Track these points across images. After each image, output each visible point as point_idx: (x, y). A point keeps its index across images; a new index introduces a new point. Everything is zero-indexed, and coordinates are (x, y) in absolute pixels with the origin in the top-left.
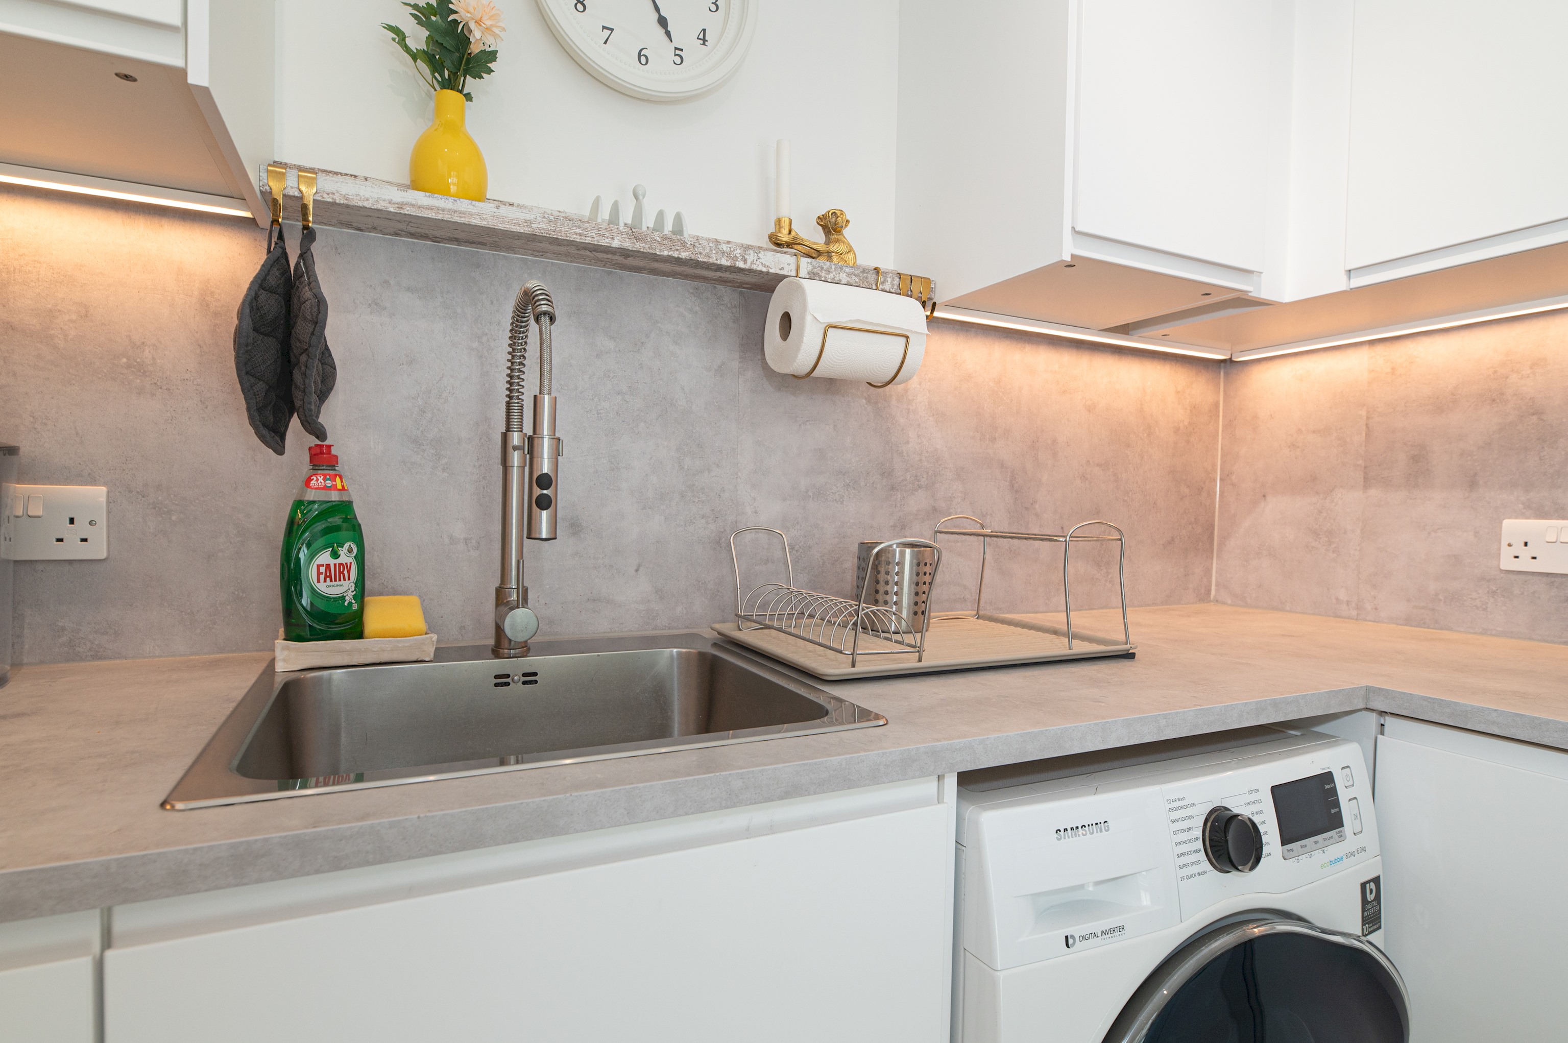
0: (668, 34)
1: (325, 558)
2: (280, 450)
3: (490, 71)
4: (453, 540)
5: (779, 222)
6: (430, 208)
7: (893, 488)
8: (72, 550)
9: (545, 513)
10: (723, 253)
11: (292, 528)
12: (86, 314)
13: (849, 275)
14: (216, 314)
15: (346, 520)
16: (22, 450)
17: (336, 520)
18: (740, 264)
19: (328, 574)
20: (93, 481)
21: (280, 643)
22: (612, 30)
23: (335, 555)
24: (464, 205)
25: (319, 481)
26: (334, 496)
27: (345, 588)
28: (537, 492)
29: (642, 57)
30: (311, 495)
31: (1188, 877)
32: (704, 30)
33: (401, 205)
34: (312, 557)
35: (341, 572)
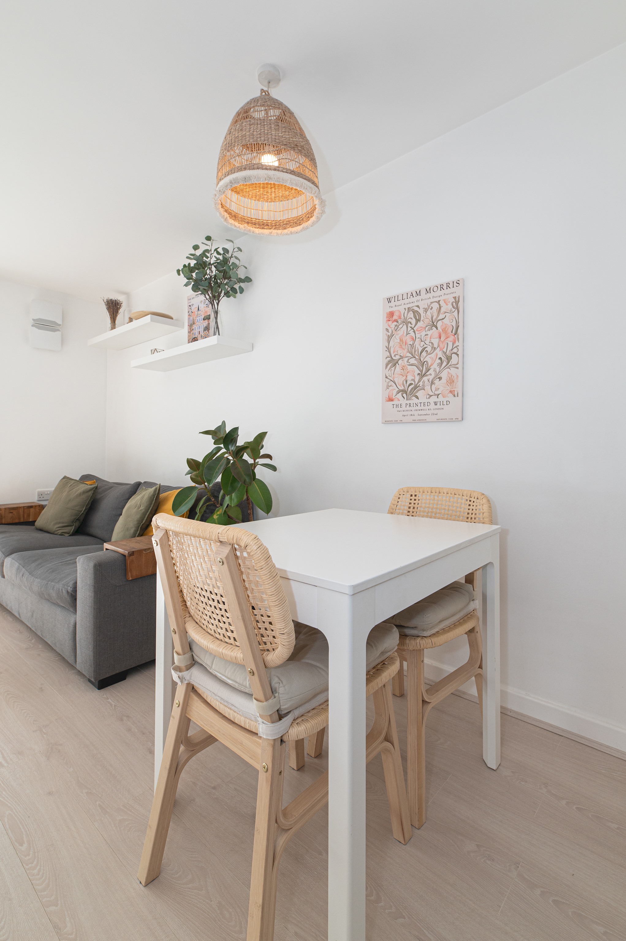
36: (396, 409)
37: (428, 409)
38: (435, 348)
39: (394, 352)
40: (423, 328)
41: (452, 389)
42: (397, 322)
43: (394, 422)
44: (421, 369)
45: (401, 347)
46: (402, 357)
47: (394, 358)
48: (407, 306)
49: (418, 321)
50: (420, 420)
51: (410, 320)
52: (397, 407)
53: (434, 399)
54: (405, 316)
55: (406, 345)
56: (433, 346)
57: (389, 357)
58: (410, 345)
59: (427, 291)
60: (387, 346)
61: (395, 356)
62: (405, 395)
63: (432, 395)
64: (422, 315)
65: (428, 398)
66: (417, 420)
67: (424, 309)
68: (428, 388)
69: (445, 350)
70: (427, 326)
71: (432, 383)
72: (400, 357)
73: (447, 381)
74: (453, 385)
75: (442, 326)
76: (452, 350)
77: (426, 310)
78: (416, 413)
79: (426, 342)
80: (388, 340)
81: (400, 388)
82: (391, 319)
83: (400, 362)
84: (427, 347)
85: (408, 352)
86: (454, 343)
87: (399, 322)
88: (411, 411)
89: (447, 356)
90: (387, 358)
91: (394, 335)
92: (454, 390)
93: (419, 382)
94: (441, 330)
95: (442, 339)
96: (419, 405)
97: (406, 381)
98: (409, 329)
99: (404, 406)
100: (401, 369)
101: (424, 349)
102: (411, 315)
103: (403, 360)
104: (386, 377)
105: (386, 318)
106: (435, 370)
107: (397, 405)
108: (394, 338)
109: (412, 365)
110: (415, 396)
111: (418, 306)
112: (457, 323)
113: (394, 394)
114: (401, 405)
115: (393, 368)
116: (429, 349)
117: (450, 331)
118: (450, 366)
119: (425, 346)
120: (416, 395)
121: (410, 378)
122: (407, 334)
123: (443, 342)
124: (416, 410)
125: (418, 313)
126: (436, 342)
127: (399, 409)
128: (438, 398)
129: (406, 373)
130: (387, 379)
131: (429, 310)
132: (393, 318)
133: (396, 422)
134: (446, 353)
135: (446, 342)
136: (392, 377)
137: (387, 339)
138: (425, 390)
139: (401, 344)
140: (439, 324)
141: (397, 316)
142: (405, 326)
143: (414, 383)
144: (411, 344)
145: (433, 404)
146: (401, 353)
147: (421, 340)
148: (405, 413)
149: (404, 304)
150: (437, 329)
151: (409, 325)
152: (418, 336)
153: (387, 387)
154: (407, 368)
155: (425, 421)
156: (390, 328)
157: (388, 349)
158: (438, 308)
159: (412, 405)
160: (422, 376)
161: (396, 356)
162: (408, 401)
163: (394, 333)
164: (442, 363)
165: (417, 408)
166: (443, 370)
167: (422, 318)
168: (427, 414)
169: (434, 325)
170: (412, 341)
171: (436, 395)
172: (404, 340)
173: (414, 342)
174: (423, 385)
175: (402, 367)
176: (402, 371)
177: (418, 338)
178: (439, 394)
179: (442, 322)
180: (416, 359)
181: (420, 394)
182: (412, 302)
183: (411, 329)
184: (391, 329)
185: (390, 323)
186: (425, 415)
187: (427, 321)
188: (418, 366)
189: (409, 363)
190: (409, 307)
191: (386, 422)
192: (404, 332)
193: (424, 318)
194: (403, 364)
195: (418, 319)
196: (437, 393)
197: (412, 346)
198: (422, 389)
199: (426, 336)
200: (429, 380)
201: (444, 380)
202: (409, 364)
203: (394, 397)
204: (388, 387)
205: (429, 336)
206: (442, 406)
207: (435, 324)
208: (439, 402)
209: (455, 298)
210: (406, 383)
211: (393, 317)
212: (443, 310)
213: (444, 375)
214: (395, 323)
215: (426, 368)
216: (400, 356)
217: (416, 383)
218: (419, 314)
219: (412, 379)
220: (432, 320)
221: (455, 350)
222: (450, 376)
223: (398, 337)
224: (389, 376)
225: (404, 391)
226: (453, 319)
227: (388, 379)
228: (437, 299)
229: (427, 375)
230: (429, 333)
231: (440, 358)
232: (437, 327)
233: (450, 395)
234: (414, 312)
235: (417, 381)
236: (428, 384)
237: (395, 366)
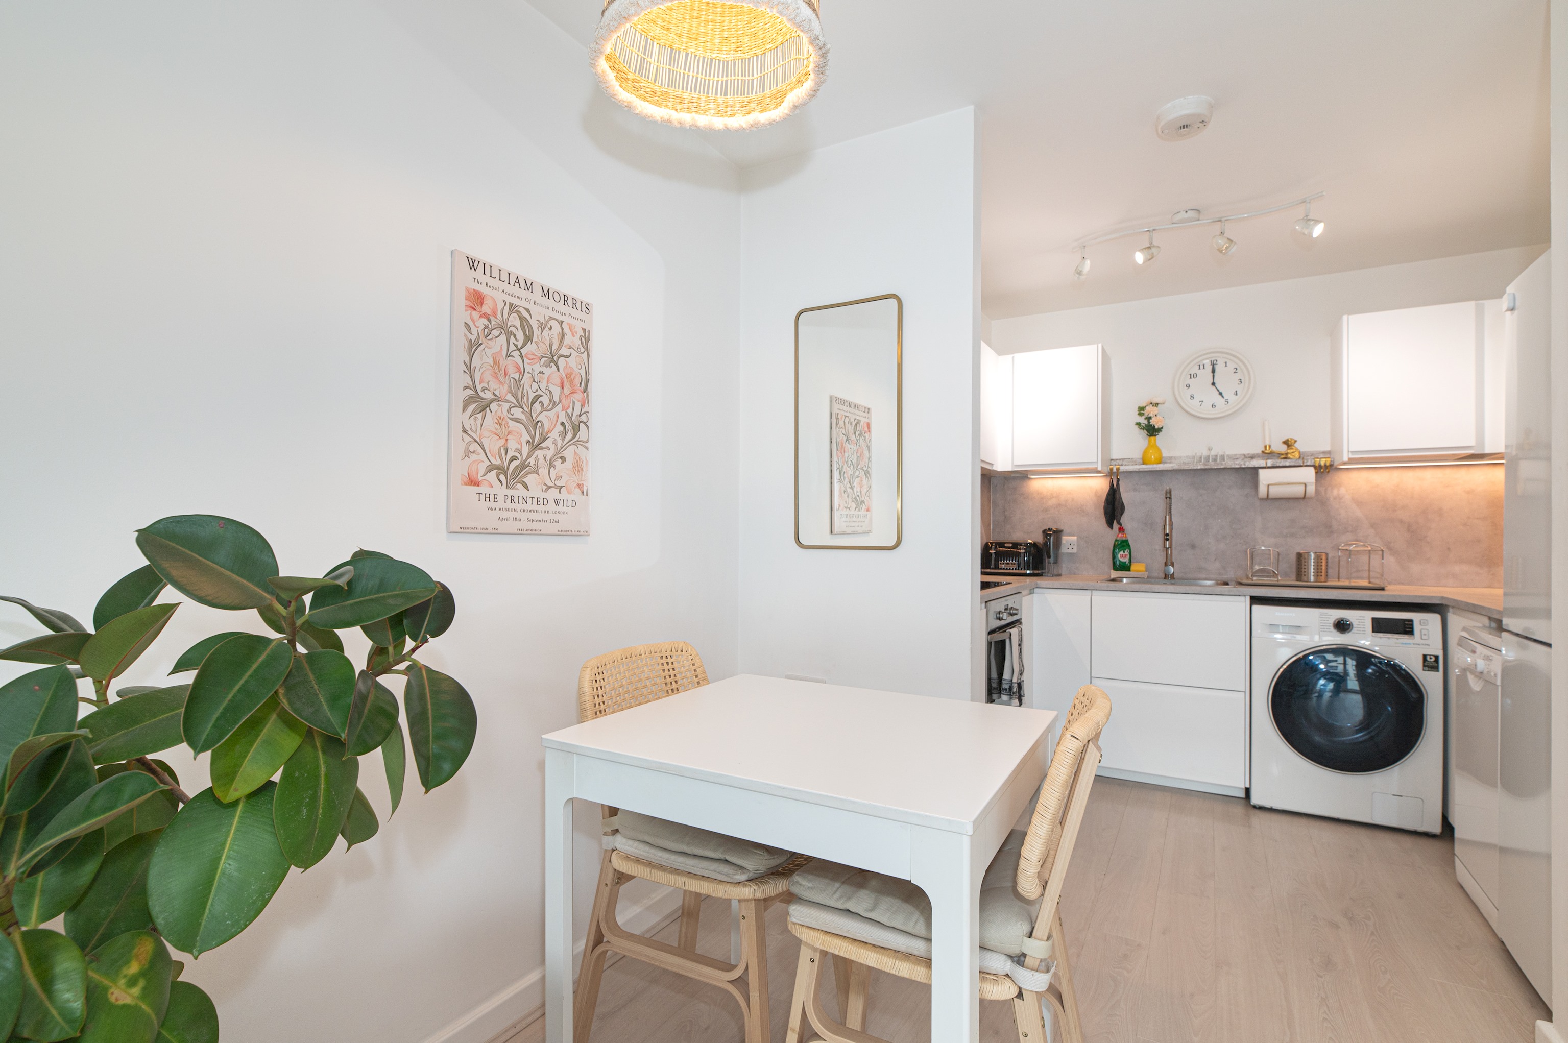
0: (1223, 397)
1: (1122, 553)
2: (1112, 528)
3: (1161, 431)
4: (1156, 550)
5: (1266, 447)
6: (1146, 468)
7: (1332, 532)
8: (1070, 551)
9: (1168, 542)
10: (1236, 464)
11: (1115, 546)
12: (1073, 500)
13: (1290, 462)
14: (1098, 497)
15: (1127, 544)
16: (1064, 530)
17: (1125, 544)
18: (1243, 466)
19: (1122, 556)
20: (1074, 536)
21: (1112, 571)
22: (1202, 401)
23: (1124, 552)
24: (1155, 466)
25: (1120, 535)
26: (1124, 539)
27: (1126, 560)
28: (1166, 537)
29: (1213, 406)
30: (1118, 539)
31: (1324, 631)
32: (1236, 391)
33: (1139, 469)
34: (1119, 552)
35: (1126, 556)
36: (484, 505)
37: (545, 512)
38: (555, 402)
39: (481, 382)
40: (534, 357)
41: (580, 481)
42: (489, 321)
43: (479, 531)
44: (533, 434)
45: (495, 375)
46: (497, 399)
47: (481, 394)
48: (509, 299)
49: (528, 339)
50: (531, 530)
51: (512, 329)
52: (487, 499)
53: (553, 494)
54: (505, 317)
55: (507, 377)
56: (551, 398)
57: (471, 389)
58: (514, 381)
59: (546, 293)
60: (468, 364)
61: (483, 390)
62: (502, 477)
63: (551, 487)
64: (536, 332)
65: (544, 490)
66: (525, 530)
67: (538, 322)
68: (543, 471)
69: (570, 411)
70: (543, 357)
71: (551, 465)
72: (493, 397)
73: (574, 467)
74: (582, 475)
75: (565, 368)
76: (580, 415)
77: (542, 327)
78: (524, 516)
79: (540, 384)
80: (470, 351)
81: (494, 462)
82: (477, 308)
83: (494, 406)
84: (542, 396)
85: (510, 393)
86: (582, 406)
87: (493, 323)
88: (515, 510)
89: (573, 424)
90: (465, 388)
91: (481, 344)
92: (583, 484)
93: (529, 457)
94: (564, 376)
95: (567, 390)
96: (529, 501)
97: (506, 451)
98: (512, 347)
99: (501, 498)
100: (496, 423)
101: (537, 397)
102: (514, 320)
103: (499, 406)
104: (465, 431)
105: (466, 299)
106: (555, 442)
107: (488, 496)
108: (482, 351)
109: (517, 420)
110: (523, 483)
111: (528, 311)
112: (587, 374)
113: (481, 472)
114: (496, 496)
115: (480, 416)
116: (545, 400)
117: (577, 381)
118: (577, 441)
119: (539, 392)
120: (523, 481)
121: (512, 445)
122: (509, 355)
123: (567, 397)
124: (524, 511)
125: (528, 323)
126: (556, 391)
127: (492, 504)
128: (560, 493)
129: (506, 434)
130: (465, 436)
131: (547, 328)
132: (483, 308)
133: (484, 531)
134: (571, 417)
135: (572, 398)
136: (478, 434)
137: (466, 347)
138: (538, 475)
139: (497, 370)
140: (562, 362)
141: (489, 307)
142: (503, 337)
143: (519, 457)
144: (517, 378)
145: (552, 503)
146: (495, 390)
147: (534, 379)
148: (504, 514)
149: (503, 291)
150: (558, 370)
151: (512, 339)
152: (528, 368)
153: (465, 453)
154: (508, 424)
155: (540, 533)
156: (475, 325)
157: (469, 370)
158: (559, 333)
159: (516, 500)
160: (534, 447)
161: (485, 390)
162: (508, 490)
163: (482, 341)
164: (565, 433)
165: (525, 506)
166: (566, 446)
167: (535, 339)
168: (542, 520)
169: (552, 359)
170: (518, 373)
171: (556, 487)
172: (503, 363)
173: (521, 377)
174: (536, 465)
175: (498, 418)
176: (498, 426)
177: (529, 373)
178: (562, 487)
179: (566, 361)
180: (524, 412)
181: (530, 479)
182: (518, 297)
183: (516, 349)
184: (477, 329)
185: (475, 315)
186: (540, 521)
187: (544, 348)
188: (527, 426)
189: (513, 415)
190: (512, 302)
191: (462, 530)
192: (501, 348)
193: (538, 338)
194: (499, 413)
195: (528, 335)
196: (558, 483)
197: (518, 382)
198: (534, 472)
199: (541, 375)
200: (545, 458)
201: (569, 464)
202: (511, 416)
203: (480, 479)
204: (468, 453)
205: (546, 376)
206: (565, 509)
207: (555, 358)
208: (562, 501)
209: (584, 330)
210: (506, 455)
211: (481, 307)
212: (568, 340)
213: (569, 453)
214: (485, 321)
215: (541, 435)
216: (495, 395)
217: (524, 458)
218: (530, 327)
219: (516, 449)
220: (551, 350)
221: (584, 418)
222: (578, 459)
223: (489, 352)
224: (471, 429)
225: (501, 470)
226: (582, 365)
227: (469, 435)
228: (560, 318)
229: (542, 448)
230: (547, 371)
231: (563, 424)
232: (558, 367)
233: (578, 490)
234: (522, 318)
235: (525, 454)
236: (545, 464)
237: (484, 412)
